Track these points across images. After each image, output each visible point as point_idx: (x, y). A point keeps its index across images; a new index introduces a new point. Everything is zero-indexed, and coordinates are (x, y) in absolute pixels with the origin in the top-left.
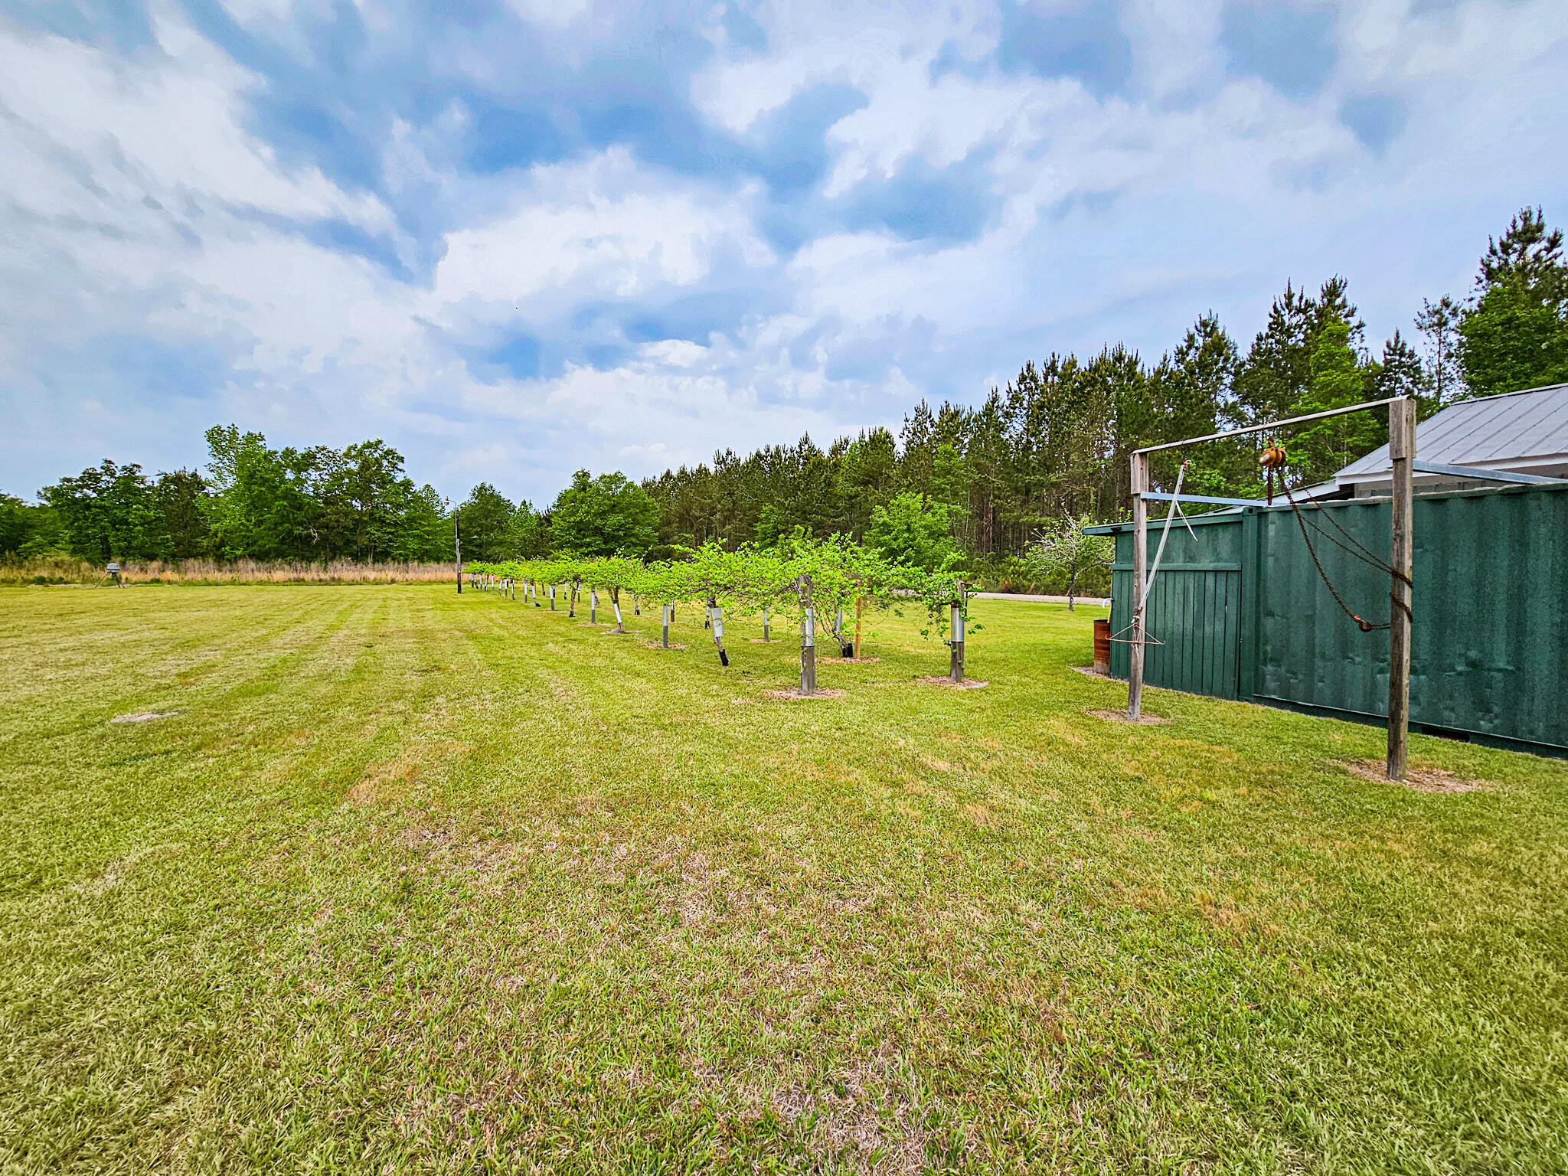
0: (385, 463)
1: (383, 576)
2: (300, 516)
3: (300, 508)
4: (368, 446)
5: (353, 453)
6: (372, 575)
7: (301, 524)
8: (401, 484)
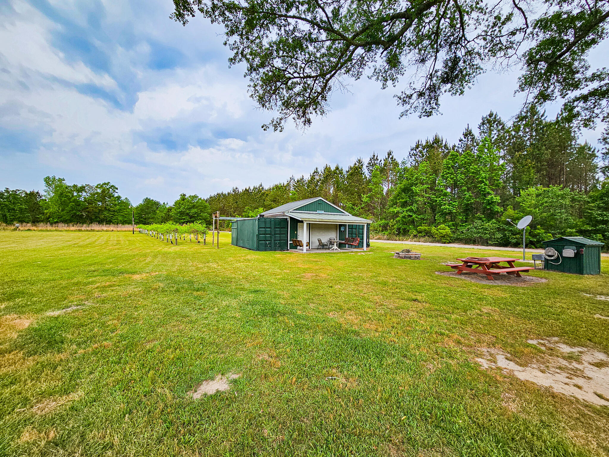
0: (111, 190)
1: (109, 229)
2: (79, 208)
3: (79, 205)
4: (105, 184)
5: (99, 186)
6: (105, 229)
7: (79, 211)
8: (117, 197)
